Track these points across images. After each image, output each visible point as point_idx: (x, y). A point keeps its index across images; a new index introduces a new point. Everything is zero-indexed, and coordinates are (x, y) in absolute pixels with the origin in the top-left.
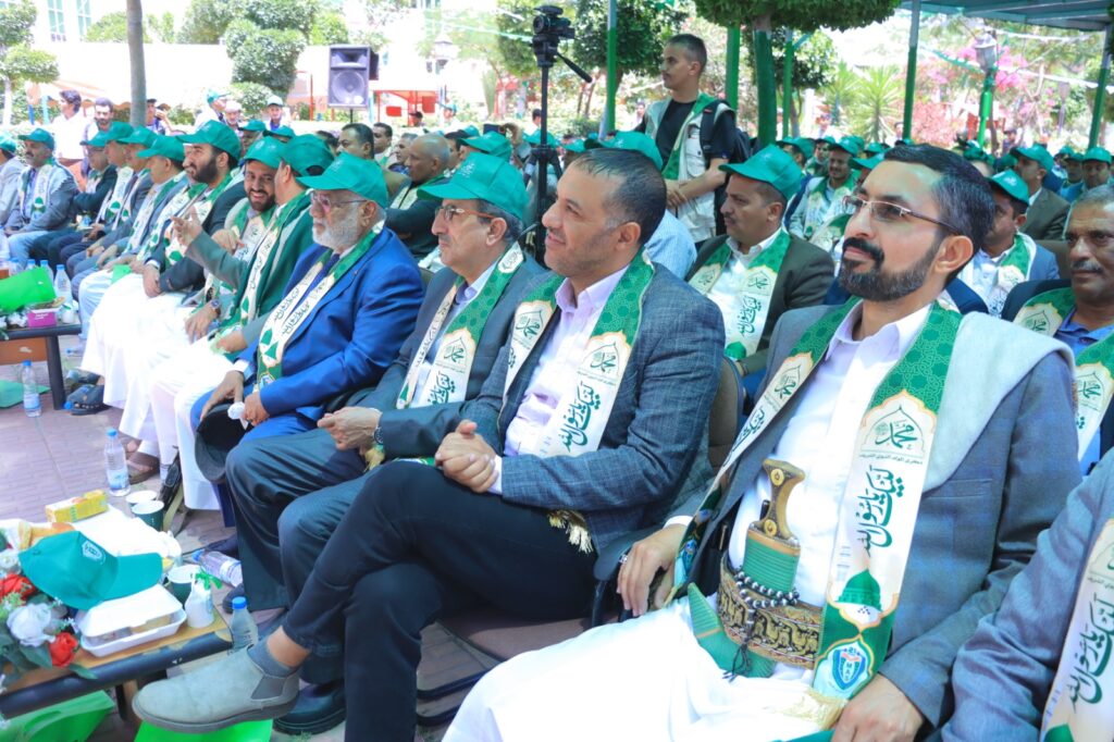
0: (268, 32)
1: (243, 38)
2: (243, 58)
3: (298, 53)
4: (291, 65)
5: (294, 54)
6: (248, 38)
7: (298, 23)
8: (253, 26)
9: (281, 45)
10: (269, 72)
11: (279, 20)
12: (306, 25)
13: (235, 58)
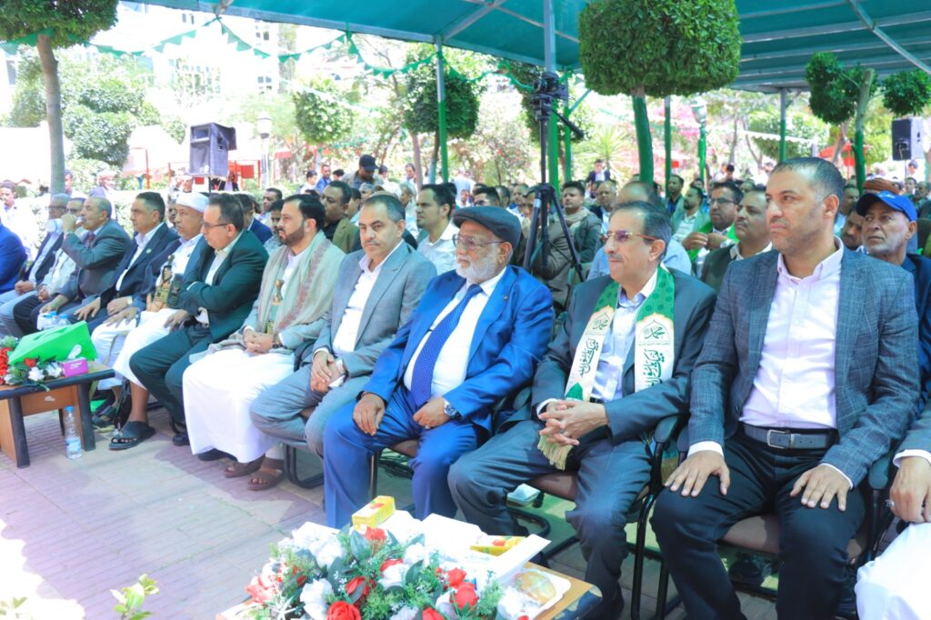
0: (103, 115)
1: (80, 121)
2: (82, 138)
3: (130, 132)
4: (125, 143)
5: (128, 133)
6: (85, 121)
7: (130, 107)
8: (88, 110)
9: (117, 125)
10: (106, 150)
11: (114, 105)
12: (136, 108)
13: (74, 138)
